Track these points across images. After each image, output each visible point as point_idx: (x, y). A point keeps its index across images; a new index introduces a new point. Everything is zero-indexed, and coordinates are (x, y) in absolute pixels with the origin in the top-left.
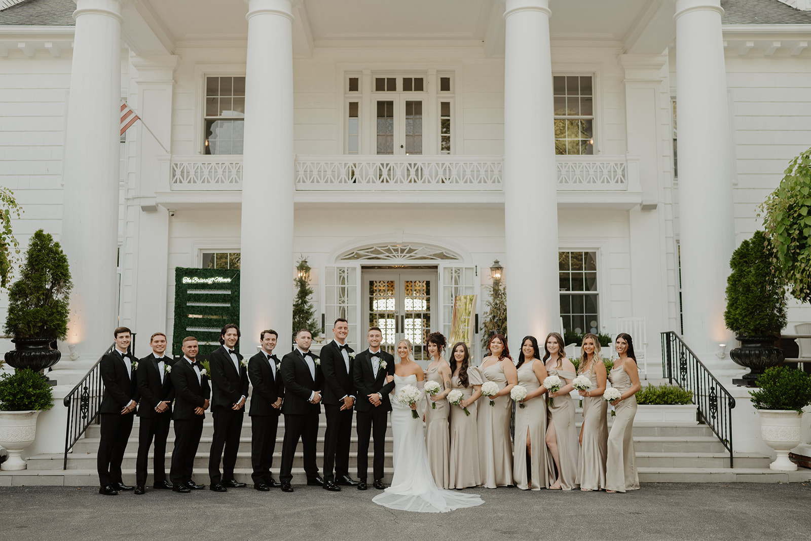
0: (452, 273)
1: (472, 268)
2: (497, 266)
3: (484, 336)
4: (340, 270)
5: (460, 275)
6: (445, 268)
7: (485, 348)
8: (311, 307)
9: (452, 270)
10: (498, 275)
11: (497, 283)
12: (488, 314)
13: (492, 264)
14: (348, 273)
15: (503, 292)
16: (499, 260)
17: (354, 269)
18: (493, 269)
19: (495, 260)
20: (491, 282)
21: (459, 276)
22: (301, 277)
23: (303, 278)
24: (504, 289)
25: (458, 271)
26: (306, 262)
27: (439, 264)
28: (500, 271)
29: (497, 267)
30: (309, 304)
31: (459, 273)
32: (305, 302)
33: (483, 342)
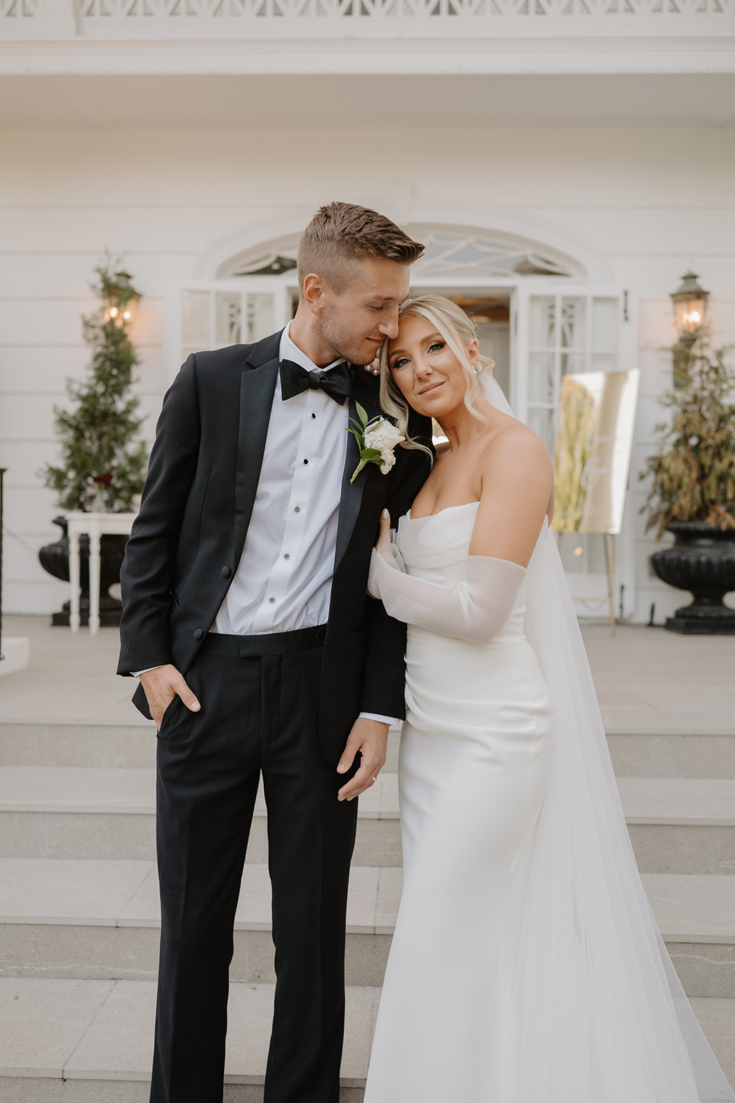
0: (552, 317)
1: (611, 300)
2: (692, 288)
3: (650, 498)
4: (232, 306)
5: (576, 321)
6: (534, 299)
7: (654, 531)
8: (133, 405)
9: (552, 307)
10: (694, 316)
11: (689, 339)
12: (667, 431)
13: (676, 285)
14: (251, 315)
15: (715, 363)
16: (696, 271)
17: (270, 299)
18: (679, 297)
19: (684, 272)
20: (672, 337)
21: (571, 326)
22: (112, 321)
23: (119, 324)
24: (720, 355)
25: (571, 305)
26: (128, 277)
27: (513, 289)
28: (700, 303)
29: (693, 293)
30: (128, 397)
31: (571, 317)
32: (118, 390)
33: (646, 516)
